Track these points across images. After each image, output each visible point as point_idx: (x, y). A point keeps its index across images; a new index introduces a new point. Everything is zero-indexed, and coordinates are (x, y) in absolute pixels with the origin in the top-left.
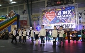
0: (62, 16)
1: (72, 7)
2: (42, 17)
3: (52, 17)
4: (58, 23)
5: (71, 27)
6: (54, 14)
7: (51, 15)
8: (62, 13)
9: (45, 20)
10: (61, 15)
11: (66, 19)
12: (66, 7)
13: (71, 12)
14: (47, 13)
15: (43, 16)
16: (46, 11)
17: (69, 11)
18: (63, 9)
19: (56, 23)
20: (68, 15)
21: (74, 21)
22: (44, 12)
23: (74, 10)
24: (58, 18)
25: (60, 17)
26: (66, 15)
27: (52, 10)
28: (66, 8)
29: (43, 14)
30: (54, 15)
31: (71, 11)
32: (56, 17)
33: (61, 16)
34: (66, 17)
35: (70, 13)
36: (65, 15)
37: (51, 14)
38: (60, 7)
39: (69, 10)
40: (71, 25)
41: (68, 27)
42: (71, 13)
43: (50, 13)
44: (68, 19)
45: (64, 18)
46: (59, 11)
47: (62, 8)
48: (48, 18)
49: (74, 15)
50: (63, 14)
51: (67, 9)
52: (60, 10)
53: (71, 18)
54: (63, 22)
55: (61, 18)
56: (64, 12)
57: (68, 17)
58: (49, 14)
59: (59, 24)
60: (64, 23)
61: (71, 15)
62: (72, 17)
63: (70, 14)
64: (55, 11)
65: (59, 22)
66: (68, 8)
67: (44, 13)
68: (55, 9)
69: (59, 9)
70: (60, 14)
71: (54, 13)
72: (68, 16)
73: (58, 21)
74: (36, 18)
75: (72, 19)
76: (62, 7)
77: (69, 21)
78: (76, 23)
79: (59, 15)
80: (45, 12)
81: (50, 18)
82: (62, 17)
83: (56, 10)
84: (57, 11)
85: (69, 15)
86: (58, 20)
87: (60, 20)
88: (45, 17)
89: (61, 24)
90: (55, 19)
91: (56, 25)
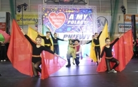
0: (76, 21)
1: (89, 10)
2: (43, 21)
3: (61, 22)
4: (69, 32)
5: (88, 38)
6: (63, 17)
7: (58, 19)
8: (75, 17)
9: (48, 27)
10: (75, 19)
11: (81, 28)
12: (81, 8)
14: (52, 15)
15: (44, 19)
16: (50, 10)
17: (85, 15)
18: (77, 12)
19: (66, 31)
20: (83, 21)
21: (91, 30)
22: (46, 11)
23: (91, 15)
24: (70, 24)
25: (72, 22)
27: (60, 11)
28: (80, 10)
29: (44, 15)
31: (87, 15)
32: (66, 23)
34: (81, 23)
35: (87, 18)
37: (58, 17)
38: (73, 8)
39: (84, 13)
40: (88, 35)
41: (84, 39)
43: (56, 15)
45: (78, 24)
46: (71, 13)
47: (75, 10)
48: (53, 23)
49: (91, 22)
50: (77, 19)
51: (82, 12)
52: (73, 11)
54: (77, 31)
55: (74, 24)
56: (78, 15)
57: (83, 24)
58: (54, 17)
59: (71, 34)
61: (87, 22)
62: (88, 25)
63: (86, 20)
64: (65, 13)
65: (71, 30)
66: (84, 11)
67: (46, 14)
68: (65, 10)
69: (71, 10)
70: (73, 18)
71: (63, 15)
73: (69, 29)
74: (25, 20)
75: (89, 28)
76: (75, 8)
79: (71, 20)
80: (48, 12)
81: (57, 24)
82: (75, 23)
83: (67, 11)
84: (68, 13)
85: (85, 22)
86: (70, 27)
87: (73, 27)
88: (47, 21)
89: (73, 34)
90: (66, 25)
91: (67, 35)
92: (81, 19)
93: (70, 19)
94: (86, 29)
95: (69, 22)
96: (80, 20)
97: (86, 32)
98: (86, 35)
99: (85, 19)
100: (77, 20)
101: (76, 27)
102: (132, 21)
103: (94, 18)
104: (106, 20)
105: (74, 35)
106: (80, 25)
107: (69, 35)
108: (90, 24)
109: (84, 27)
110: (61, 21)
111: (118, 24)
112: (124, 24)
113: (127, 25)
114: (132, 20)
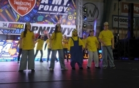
0: (51, 7)
3: (28, 6)
4: (40, 22)
5: (68, 34)
9: (7, 12)
10: (50, 4)
11: (59, 16)
13: (70, 2)
19: (36, 21)
20: (62, 8)
21: (74, 22)
24: (42, 10)
25: (46, 8)
26: (60, 8)
30: (33, 3)
32: (37, 8)
33: (48, 6)
34: (59, 10)
36: (56, 7)
40: (68, 29)
42: (68, 5)
44: (62, 15)
45: (55, 12)
48: (16, 6)
49: (74, 10)
50: (53, 3)
53: (68, 15)
54: (52, 22)
55: (48, 11)
57: (63, 12)
59: (43, 25)
60: (54, 24)
61: (69, 9)
62: (70, 13)
63: (66, 6)
65: (44, 20)
70: (47, 2)
72: (63, 10)
73: (40, 18)
75: (70, 18)
77: (64, 21)
78: (77, 26)
79: (44, 4)
82: (50, 10)
85: (65, 9)
86: (42, 14)
87: (46, 16)
88: (6, 3)
89: (47, 26)
90: (35, 11)
91: (37, 28)
92: (60, 4)
93: (42, 2)
94: (67, 19)
95: (41, 7)
96: (59, 6)
97: (66, 24)
98: (65, 29)
99: (65, 4)
100: (54, 6)
101: (51, 15)
102: (129, 12)
103: (79, 4)
104: (96, 8)
105: (48, 28)
106: (57, 14)
107: (41, 28)
108: (73, 13)
109: (63, 17)
110: (29, 4)
111: (113, 16)
112: (118, 16)
113: (122, 18)
114: (129, 10)
